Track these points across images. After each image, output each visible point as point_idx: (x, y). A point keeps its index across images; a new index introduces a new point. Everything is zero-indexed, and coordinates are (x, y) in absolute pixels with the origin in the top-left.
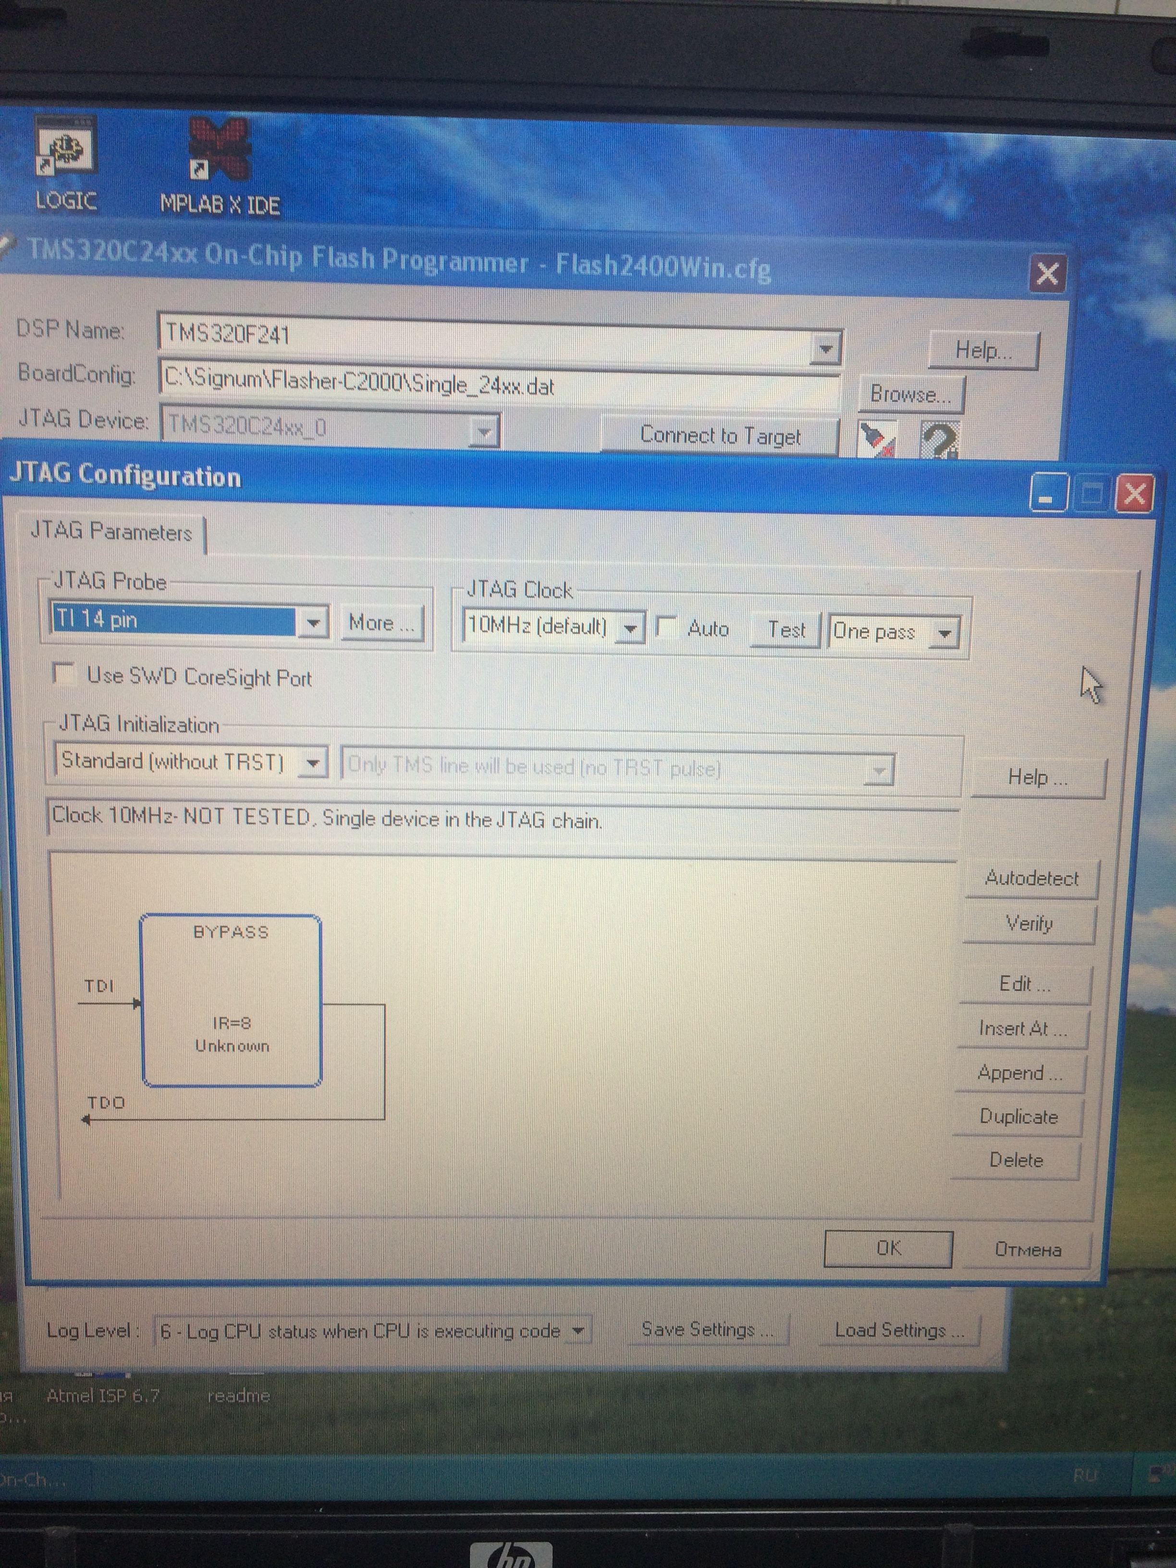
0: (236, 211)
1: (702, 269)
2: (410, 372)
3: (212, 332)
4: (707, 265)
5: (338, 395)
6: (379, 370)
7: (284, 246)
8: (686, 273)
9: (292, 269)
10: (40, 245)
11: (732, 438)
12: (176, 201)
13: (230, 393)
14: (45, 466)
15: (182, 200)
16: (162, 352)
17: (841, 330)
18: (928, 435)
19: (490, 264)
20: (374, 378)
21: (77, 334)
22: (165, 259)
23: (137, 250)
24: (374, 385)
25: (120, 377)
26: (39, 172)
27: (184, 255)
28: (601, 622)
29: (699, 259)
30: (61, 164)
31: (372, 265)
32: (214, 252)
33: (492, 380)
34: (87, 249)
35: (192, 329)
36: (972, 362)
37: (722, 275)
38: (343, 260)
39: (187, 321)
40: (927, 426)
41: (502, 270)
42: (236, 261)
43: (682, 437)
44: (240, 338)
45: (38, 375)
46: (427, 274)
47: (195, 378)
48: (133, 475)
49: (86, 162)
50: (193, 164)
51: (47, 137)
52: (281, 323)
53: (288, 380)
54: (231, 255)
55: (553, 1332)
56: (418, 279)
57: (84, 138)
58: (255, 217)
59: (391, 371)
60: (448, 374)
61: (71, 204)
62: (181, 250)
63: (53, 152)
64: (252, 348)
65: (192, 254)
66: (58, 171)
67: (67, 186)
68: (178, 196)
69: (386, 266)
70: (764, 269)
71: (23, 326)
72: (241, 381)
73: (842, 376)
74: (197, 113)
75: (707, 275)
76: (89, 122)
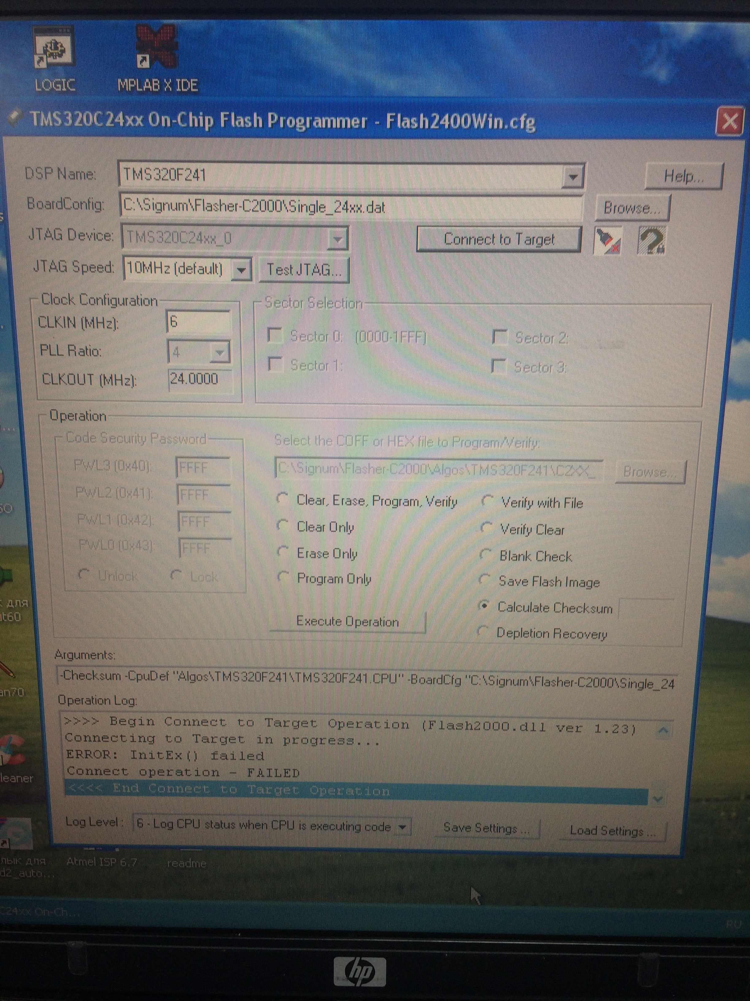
0: (168, 89)
1: (487, 122)
2: (287, 199)
3: (154, 174)
4: (490, 120)
5: (238, 216)
6: (267, 198)
7: (201, 113)
8: (476, 126)
9: (207, 129)
10: (39, 116)
11: (507, 241)
12: (128, 83)
13: (168, 215)
15: (132, 83)
16: (121, 188)
17: (584, 164)
18: (644, 236)
19: (341, 122)
21: (65, 177)
22: (122, 124)
23: (103, 118)
24: (263, 209)
25: (94, 205)
26: (36, 66)
27: (134, 121)
29: (485, 115)
30: (51, 60)
31: (261, 125)
32: (154, 118)
34: (69, 118)
35: (141, 172)
36: (675, 184)
37: (501, 126)
38: (241, 122)
39: (138, 166)
40: (643, 231)
41: (349, 126)
42: (169, 124)
43: (472, 240)
45: (40, 206)
47: (143, 205)
49: (67, 58)
50: (139, 57)
51: (42, 41)
52: (200, 166)
54: (166, 121)
55: (386, 828)
56: (292, 134)
57: (65, 41)
58: (181, 93)
59: (274, 198)
61: (58, 88)
62: (132, 117)
63: (45, 52)
64: (181, 184)
66: (49, 65)
67: (55, 75)
68: (130, 80)
69: (270, 126)
70: (530, 122)
71: (29, 171)
72: (174, 207)
74: (141, 21)
75: (490, 126)
76: (68, 31)
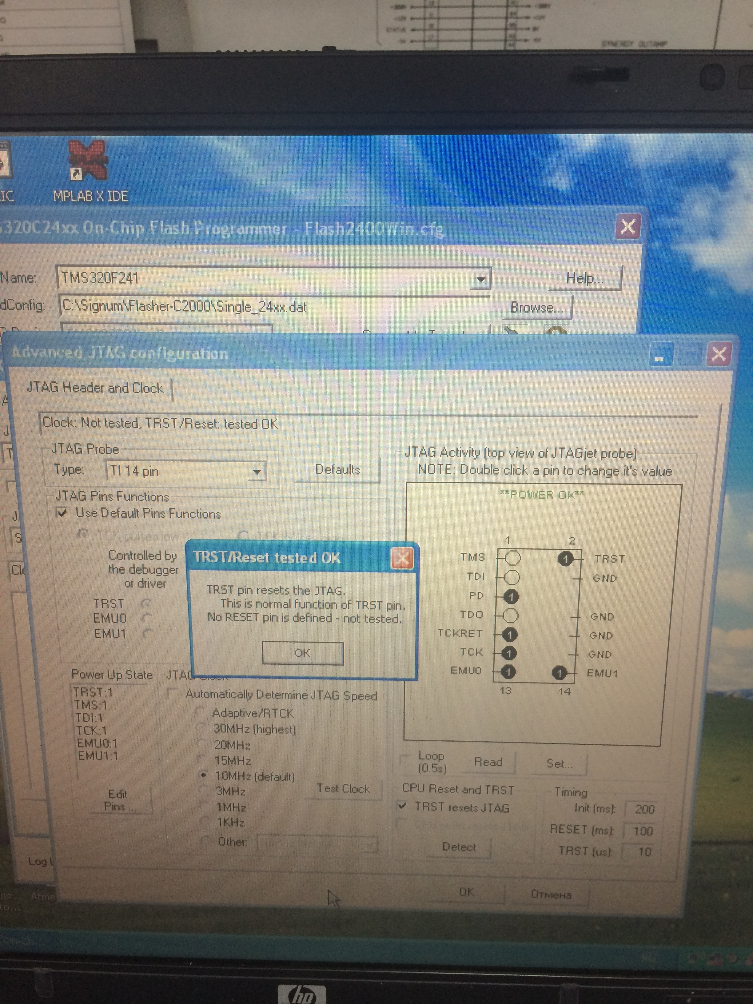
0: (100, 200)
1: (399, 229)
2: (215, 300)
3: (90, 277)
4: (402, 227)
6: (196, 299)
8: (389, 233)
9: (138, 236)
15: (67, 194)
16: (60, 290)
17: (491, 267)
19: (263, 230)
20: (192, 303)
21: (7, 280)
22: (58, 232)
24: (193, 309)
25: (35, 307)
27: (70, 229)
29: (397, 224)
31: (188, 232)
33: (267, 304)
34: (10, 226)
35: (78, 275)
38: (171, 230)
40: (547, 328)
41: (270, 233)
42: (102, 232)
44: (108, 280)
46: (223, 237)
47: (81, 306)
49: (5, 171)
50: (72, 171)
52: (133, 270)
53: (139, 306)
54: (99, 229)
56: (218, 240)
57: (3, 156)
58: (112, 203)
60: (239, 300)
62: (68, 226)
64: (115, 287)
65: (75, 230)
68: (64, 192)
72: (110, 307)
73: (491, 297)
74: (74, 137)
75: (402, 233)
76: (5, 146)
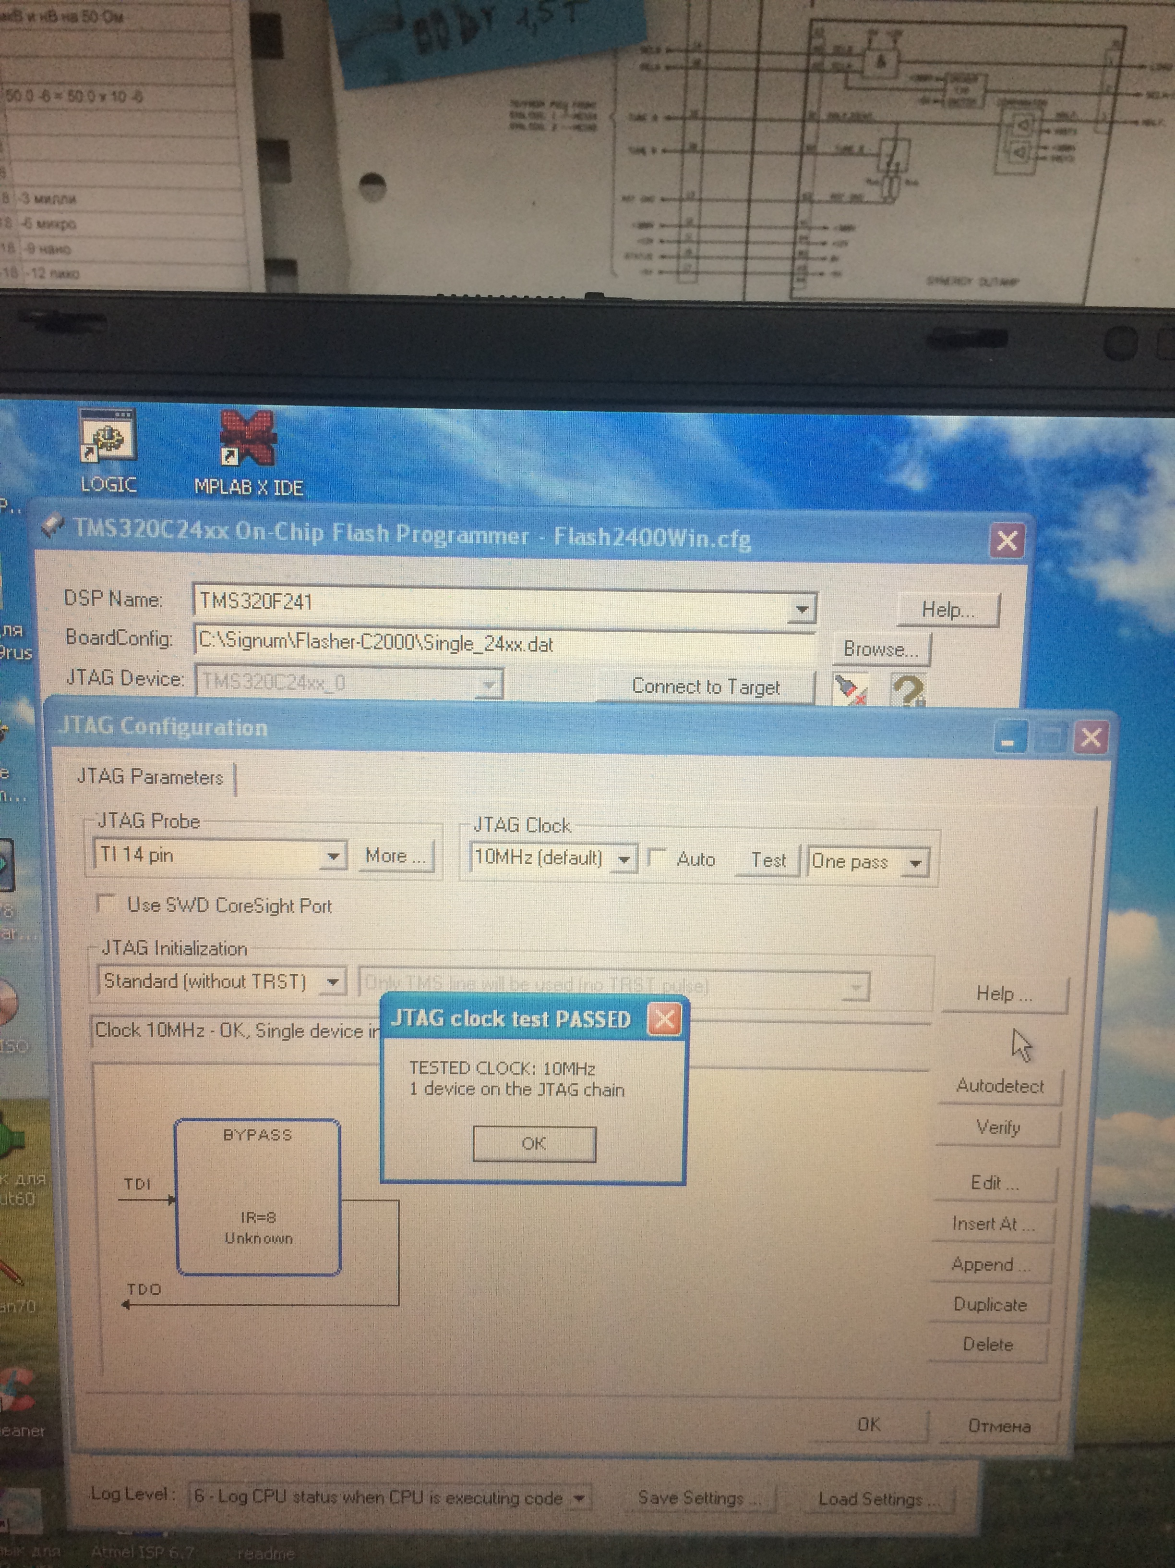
0: (263, 492)
1: (687, 539)
2: (421, 633)
3: (242, 601)
4: (692, 536)
5: (356, 654)
6: (394, 632)
7: (307, 524)
8: (673, 544)
9: (315, 544)
10: (85, 524)
11: (717, 689)
12: (208, 485)
13: (258, 653)
14: (90, 720)
15: (214, 484)
16: (196, 619)
17: (816, 593)
18: (898, 686)
19: (494, 537)
20: (389, 638)
21: (119, 603)
22: (199, 536)
23: (173, 529)
24: (389, 645)
25: (159, 641)
26: (84, 459)
27: (217, 532)
28: (597, 854)
29: (685, 531)
30: (104, 452)
31: (387, 539)
32: (243, 529)
33: (497, 639)
34: (128, 527)
35: (224, 597)
36: (937, 620)
37: (706, 545)
38: (361, 535)
39: (219, 591)
40: (897, 678)
41: (504, 542)
42: (263, 537)
43: (670, 688)
44: (267, 605)
45: (84, 639)
46: (437, 546)
47: (226, 641)
48: (170, 727)
49: (126, 450)
50: (225, 451)
51: (91, 428)
52: (305, 591)
53: (311, 641)
54: (259, 533)
55: (556, 1500)
56: (430, 551)
57: (125, 428)
58: (280, 498)
59: (404, 632)
60: (456, 635)
61: (113, 488)
62: (214, 528)
63: (96, 441)
64: (278, 614)
65: (223, 533)
66: (101, 459)
67: (108, 472)
68: (211, 480)
69: (399, 540)
70: (745, 539)
71: (70, 596)
72: (268, 642)
73: (817, 634)
74: (227, 406)
75: (692, 545)
76: (129, 415)
